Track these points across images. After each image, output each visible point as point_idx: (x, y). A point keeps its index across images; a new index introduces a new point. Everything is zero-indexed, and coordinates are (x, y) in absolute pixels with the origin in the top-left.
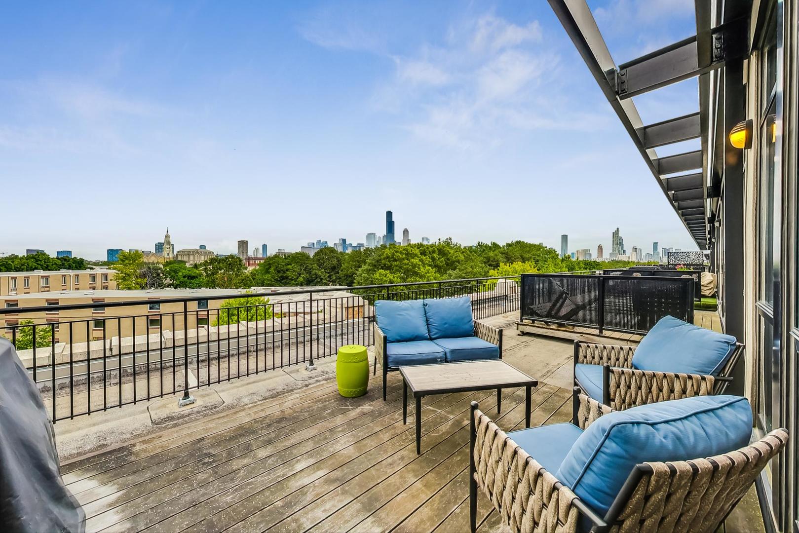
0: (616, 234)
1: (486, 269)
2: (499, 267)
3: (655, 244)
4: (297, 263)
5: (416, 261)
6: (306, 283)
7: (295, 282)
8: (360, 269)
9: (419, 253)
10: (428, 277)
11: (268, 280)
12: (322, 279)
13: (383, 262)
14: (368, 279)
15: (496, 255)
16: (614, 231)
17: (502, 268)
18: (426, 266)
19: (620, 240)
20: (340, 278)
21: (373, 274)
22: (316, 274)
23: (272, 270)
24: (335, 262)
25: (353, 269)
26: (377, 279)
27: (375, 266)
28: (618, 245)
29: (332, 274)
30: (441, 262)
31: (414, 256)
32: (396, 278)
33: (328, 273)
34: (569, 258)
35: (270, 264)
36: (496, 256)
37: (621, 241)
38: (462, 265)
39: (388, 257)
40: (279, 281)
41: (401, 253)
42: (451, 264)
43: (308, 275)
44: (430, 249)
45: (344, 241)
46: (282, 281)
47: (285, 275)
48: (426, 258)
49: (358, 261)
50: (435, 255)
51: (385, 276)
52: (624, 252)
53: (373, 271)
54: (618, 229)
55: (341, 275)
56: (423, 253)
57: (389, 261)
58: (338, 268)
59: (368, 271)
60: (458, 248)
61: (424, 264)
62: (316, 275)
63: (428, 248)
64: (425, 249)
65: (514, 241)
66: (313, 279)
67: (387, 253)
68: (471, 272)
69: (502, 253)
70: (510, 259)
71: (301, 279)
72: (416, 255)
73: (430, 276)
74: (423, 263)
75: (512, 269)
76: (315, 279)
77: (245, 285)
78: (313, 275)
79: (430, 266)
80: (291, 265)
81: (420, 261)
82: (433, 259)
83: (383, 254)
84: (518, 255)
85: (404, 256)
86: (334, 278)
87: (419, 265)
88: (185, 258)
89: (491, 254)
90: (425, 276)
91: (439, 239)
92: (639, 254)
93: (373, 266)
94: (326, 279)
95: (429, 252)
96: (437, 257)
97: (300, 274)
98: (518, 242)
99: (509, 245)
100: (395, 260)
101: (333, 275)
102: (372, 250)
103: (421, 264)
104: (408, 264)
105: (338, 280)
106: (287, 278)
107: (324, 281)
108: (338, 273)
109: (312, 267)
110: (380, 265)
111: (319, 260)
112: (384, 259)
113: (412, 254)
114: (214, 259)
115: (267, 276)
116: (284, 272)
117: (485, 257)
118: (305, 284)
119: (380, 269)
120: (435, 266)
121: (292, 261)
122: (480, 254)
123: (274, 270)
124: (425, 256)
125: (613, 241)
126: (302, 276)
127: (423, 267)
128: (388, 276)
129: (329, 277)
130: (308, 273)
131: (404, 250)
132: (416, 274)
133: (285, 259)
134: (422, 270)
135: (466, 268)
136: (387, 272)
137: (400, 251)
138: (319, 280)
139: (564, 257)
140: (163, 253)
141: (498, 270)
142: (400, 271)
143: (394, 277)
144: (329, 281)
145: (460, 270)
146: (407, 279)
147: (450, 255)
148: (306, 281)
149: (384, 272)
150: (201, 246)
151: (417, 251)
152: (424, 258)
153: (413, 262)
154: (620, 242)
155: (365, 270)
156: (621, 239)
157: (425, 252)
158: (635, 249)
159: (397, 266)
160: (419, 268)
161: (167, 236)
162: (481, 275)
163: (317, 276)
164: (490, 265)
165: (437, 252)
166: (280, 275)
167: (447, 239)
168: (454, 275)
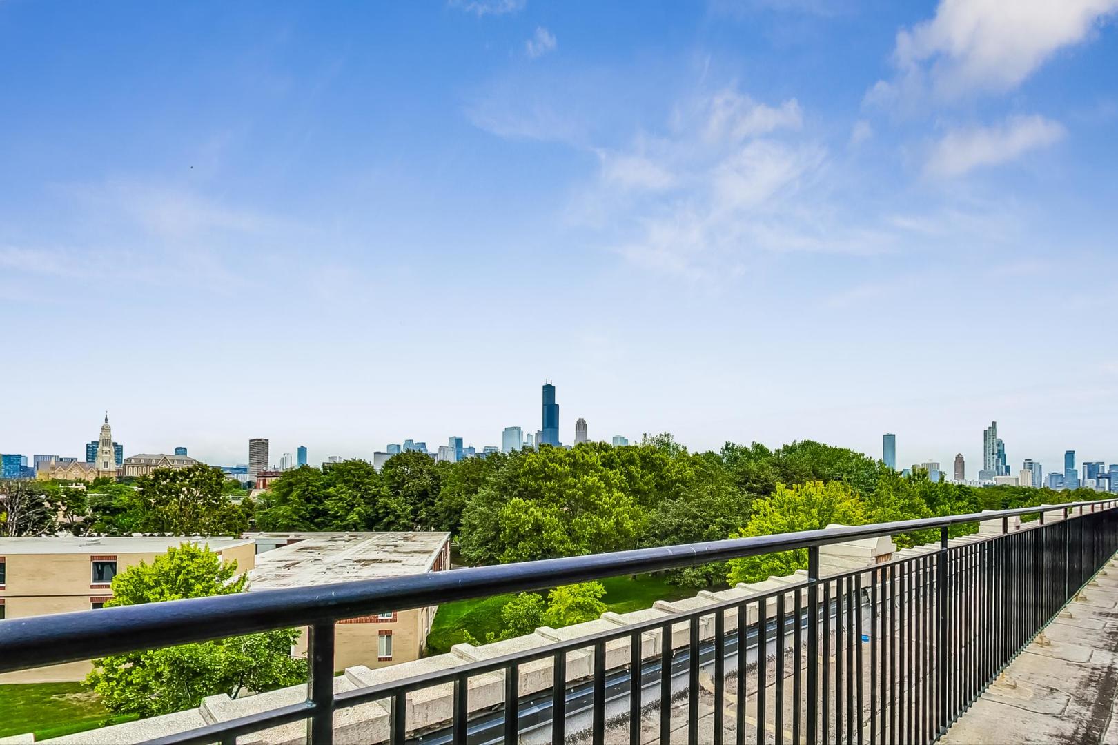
0: (990, 434)
1: (743, 498)
2: (776, 492)
3: (1070, 456)
4: (346, 482)
5: (591, 479)
6: (364, 524)
7: (342, 521)
8: (474, 497)
9: (600, 463)
10: (618, 514)
11: (284, 517)
12: (398, 517)
13: (522, 480)
14: (488, 518)
15: (762, 468)
16: (987, 429)
17: (782, 495)
18: (615, 490)
19: (998, 445)
20: (437, 515)
21: (500, 507)
22: (385, 506)
23: (294, 496)
24: (427, 481)
25: (463, 496)
26: (507, 518)
27: (505, 489)
28: (996, 457)
29: (419, 506)
30: (646, 484)
31: (587, 468)
32: (548, 516)
33: (411, 504)
34: (924, 476)
35: (290, 484)
36: (763, 471)
37: (1000, 448)
38: (690, 488)
39: (532, 471)
40: (307, 519)
41: (561, 462)
42: (667, 488)
43: (368, 508)
44: (625, 457)
45: (459, 442)
46: (316, 521)
47: (321, 507)
48: (615, 474)
49: (474, 481)
50: (632, 468)
51: (526, 512)
52: (1008, 468)
53: (501, 500)
54: (994, 424)
55: (440, 509)
56: (609, 463)
57: (536, 479)
58: (434, 494)
59: (489, 501)
60: (682, 455)
61: (610, 487)
62: (387, 508)
63: (619, 454)
64: (611, 455)
65: (799, 441)
66: (381, 516)
67: (531, 463)
68: (709, 505)
69: (775, 465)
70: (791, 478)
71: (353, 516)
72: (593, 467)
73: (623, 513)
74: (607, 482)
75: (803, 497)
76: (384, 517)
77: (228, 527)
78: (381, 507)
79: (622, 489)
80: (335, 487)
81: (601, 478)
82: (631, 477)
83: (522, 465)
84: (807, 468)
85: (567, 468)
86: (423, 514)
87: (599, 488)
88: (135, 472)
89: (752, 466)
90: (611, 511)
91: (645, 435)
92: (1037, 474)
93: (500, 491)
94: (406, 516)
95: (622, 460)
96: (637, 472)
97: (352, 506)
98: (807, 444)
99: (789, 450)
100: (548, 478)
101: (421, 508)
102: (505, 457)
103: (603, 485)
104: (575, 487)
105: (433, 520)
106: (325, 513)
107: (402, 521)
108: (432, 504)
109: (379, 491)
110: (515, 488)
111: (393, 477)
112: (525, 474)
113: (583, 464)
114: (163, 473)
115: (285, 510)
116: (321, 502)
117: (739, 473)
118: (363, 527)
119: (515, 496)
120: (635, 492)
121: (337, 478)
122: (729, 467)
123: (299, 497)
124: (611, 469)
125: (985, 447)
126: (357, 509)
127: (609, 491)
128: (532, 513)
129: (414, 512)
130: (369, 503)
131: (568, 455)
132: (592, 507)
133: (325, 473)
134: (606, 500)
135: (698, 496)
136: (530, 503)
137: (561, 459)
138: (392, 518)
139: (911, 473)
140: (97, 462)
141: (772, 498)
142: (557, 502)
143: (544, 515)
144: (413, 520)
145: (686, 499)
146: (573, 517)
147: (666, 468)
148: (365, 520)
149: (523, 504)
150: (177, 449)
151: (595, 458)
152: (610, 473)
153: (584, 484)
154: (999, 451)
155: (483, 499)
156: (1000, 443)
157: (613, 462)
158: (1029, 465)
159: (551, 489)
160: (599, 495)
161: (106, 429)
162: (731, 509)
163: (388, 511)
164: (750, 490)
165: (639, 462)
166: (311, 507)
167: (661, 435)
168: (673, 510)
